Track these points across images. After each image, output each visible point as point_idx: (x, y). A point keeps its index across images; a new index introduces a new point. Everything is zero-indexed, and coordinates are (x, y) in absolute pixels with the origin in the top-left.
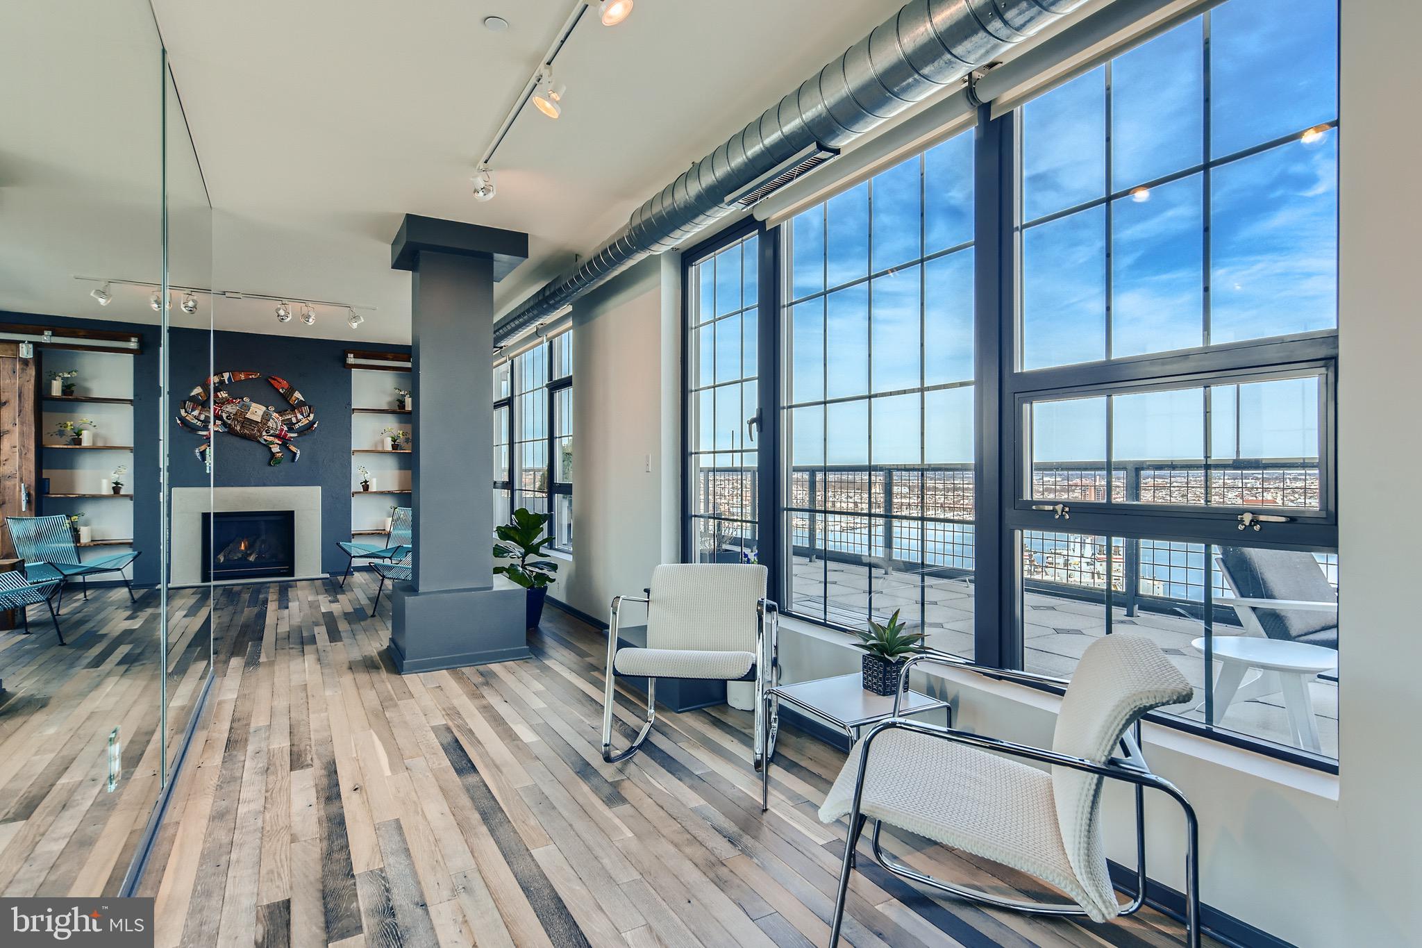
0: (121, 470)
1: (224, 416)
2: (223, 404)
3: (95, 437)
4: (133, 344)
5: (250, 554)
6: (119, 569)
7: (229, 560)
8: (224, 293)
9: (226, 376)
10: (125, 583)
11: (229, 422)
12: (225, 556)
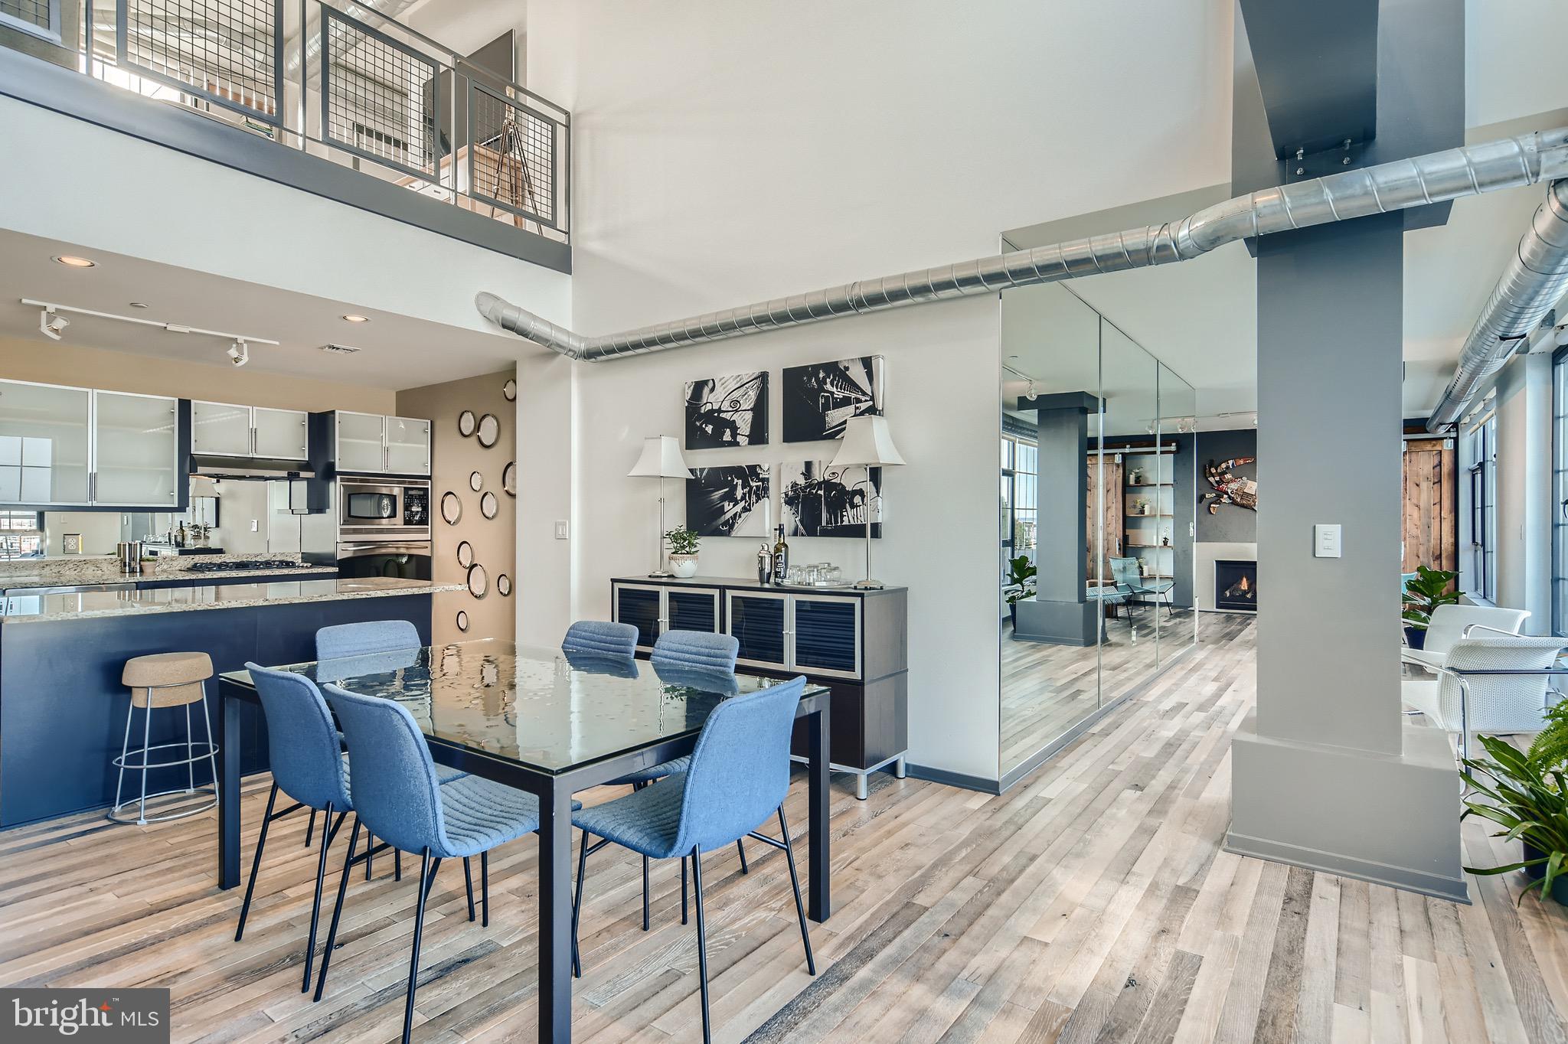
0: (1167, 530)
1: (1229, 491)
2: (1228, 483)
3: (1151, 508)
4: (1173, 448)
5: (1248, 593)
6: (1163, 593)
7: (1233, 595)
8: (1219, 415)
9: (1230, 462)
10: (1168, 604)
11: (1233, 496)
12: (1230, 592)
